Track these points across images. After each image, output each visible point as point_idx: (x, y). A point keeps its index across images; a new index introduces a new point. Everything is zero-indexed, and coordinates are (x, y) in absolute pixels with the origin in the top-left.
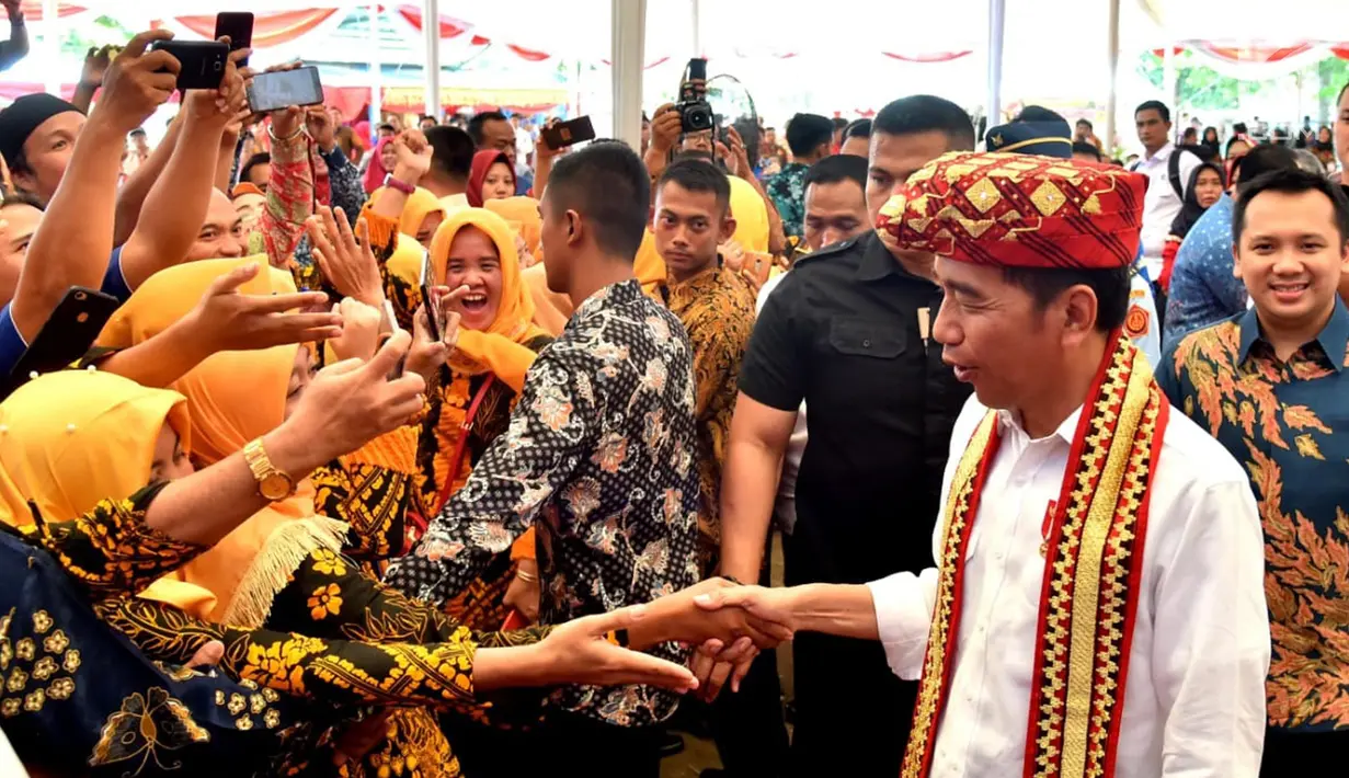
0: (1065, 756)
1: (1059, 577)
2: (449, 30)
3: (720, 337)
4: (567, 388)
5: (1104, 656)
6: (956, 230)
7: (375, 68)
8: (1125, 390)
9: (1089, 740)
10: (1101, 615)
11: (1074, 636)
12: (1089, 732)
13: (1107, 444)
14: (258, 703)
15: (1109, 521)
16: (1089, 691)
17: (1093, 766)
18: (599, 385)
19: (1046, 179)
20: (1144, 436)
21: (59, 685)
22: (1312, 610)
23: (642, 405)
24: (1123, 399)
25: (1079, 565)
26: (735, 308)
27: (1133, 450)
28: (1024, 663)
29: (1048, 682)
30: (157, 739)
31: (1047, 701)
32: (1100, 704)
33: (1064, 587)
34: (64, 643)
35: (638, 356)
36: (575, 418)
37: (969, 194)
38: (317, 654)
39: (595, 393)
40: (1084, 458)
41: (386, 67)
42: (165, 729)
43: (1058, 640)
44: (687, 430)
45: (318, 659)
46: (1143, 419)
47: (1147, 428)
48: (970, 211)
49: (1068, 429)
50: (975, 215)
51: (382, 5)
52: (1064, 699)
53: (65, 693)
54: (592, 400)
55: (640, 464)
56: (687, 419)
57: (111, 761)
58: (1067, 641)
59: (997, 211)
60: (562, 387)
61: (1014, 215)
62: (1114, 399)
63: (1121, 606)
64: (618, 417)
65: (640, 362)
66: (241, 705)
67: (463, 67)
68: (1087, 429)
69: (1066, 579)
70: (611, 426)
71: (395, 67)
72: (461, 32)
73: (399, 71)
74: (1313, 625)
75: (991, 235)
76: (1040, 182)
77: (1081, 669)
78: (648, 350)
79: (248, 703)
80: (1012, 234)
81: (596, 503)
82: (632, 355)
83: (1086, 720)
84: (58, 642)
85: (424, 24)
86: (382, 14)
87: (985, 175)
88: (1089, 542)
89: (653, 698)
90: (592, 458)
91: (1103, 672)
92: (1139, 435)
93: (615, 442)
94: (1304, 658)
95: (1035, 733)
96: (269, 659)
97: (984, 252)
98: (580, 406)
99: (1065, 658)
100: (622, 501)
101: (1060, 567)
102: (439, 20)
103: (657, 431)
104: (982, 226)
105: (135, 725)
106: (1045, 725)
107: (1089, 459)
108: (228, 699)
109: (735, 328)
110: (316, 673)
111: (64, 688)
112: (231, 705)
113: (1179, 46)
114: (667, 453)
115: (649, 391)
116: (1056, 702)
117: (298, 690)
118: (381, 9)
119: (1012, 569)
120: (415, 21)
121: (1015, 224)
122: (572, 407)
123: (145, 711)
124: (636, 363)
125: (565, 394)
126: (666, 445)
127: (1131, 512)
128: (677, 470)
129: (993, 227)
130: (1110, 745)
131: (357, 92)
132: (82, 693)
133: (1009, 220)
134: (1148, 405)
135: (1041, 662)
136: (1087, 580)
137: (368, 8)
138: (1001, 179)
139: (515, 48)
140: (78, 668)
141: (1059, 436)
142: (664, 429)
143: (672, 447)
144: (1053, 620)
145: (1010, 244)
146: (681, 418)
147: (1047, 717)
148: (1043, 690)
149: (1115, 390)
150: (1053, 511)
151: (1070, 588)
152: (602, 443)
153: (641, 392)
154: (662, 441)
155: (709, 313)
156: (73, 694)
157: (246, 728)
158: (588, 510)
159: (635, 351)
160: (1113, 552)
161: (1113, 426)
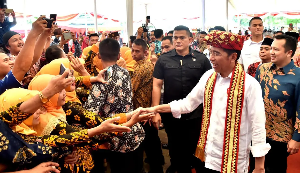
0: (231, 129)
1: (230, 99)
2: (99, 17)
3: (141, 73)
4: (99, 88)
5: (237, 112)
6: (217, 42)
7: (86, 25)
8: (239, 69)
9: (235, 126)
10: (237, 105)
11: (233, 109)
12: (235, 125)
13: (237, 78)
14: (48, 149)
15: (238, 90)
16: (235, 118)
17: (236, 130)
18: (106, 87)
19: (232, 35)
20: (242, 77)
21: (5, 147)
22: (271, 118)
23: (117, 89)
24: (239, 71)
25: (234, 97)
26: (145, 68)
27: (241, 79)
28: (224, 115)
29: (228, 117)
30: (26, 157)
31: (228, 120)
32: (237, 120)
33: (231, 101)
34: (5, 138)
35: (114, 80)
36: (102, 94)
37: (220, 36)
38: (57, 138)
39: (105, 88)
40: (233, 80)
41: (88, 24)
42: (28, 155)
43: (230, 110)
44: (129, 93)
45: (57, 139)
46: (242, 74)
47: (242, 75)
48: (220, 39)
49: (230, 76)
50: (221, 40)
51: (87, 12)
52: (231, 120)
53: (6, 149)
54: (104, 90)
55: (119, 101)
56: (129, 91)
57: (17, 162)
58: (232, 110)
59: (224, 40)
60: (98, 88)
61: (227, 40)
62: (237, 71)
63: (241, 104)
64: (111, 92)
65: (115, 81)
66: (44, 149)
67: (103, 24)
68: (233, 76)
69: (231, 100)
70: (110, 94)
71: (90, 24)
72: (102, 17)
73: (91, 25)
74: (271, 120)
75: (223, 43)
76: (231, 36)
77: (234, 114)
78: (117, 78)
79: (46, 148)
80: (226, 43)
81: (109, 110)
82: (113, 80)
83: (234, 123)
84: (4, 138)
85: (94, 15)
86: (87, 14)
87: (223, 34)
88: (235, 93)
89: (129, 146)
90: (107, 101)
91: (237, 115)
92: (241, 76)
93: (112, 97)
94: (269, 126)
95: (226, 125)
96: (47, 141)
97: (221, 46)
98: (102, 91)
99: (231, 113)
100: (115, 108)
101: (230, 98)
102: (97, 15)
103: (121, 94)
104: (222, 42)
105: (22, 154)
106: (228, 124)
107: (234, 80)
108: (42, 148)
109: (144, 72)
110: (58, 142)
111: (6, 148)
112: (42, 149)
113: (240, 14)
114: (125, 98)
115: (118, 86)
116: (230, 120)
117: (55, 146)
118: (87, 13)
119: (221, 99)
120: (93, 15)
121: (227, 42)
122: (101, 92)
123: (23, 151)
124: (114, 81)
125: (99, 89)
126: (124, 96)
127: (241, 88)
128: (129, 101)
129: (224, 42)
130: (239, 127)
131: (83, 29)
132: (10, 148)
133: (226, 41)
134: (242, 72)
135: (227, 114)
136: (235, 99)
137: (84, 13)
138: (225, 34)
139: (113, 20)
140: (9, 143)
141: (229, 77)
142: (123, 93)
143: (126, 97)
144: (229, 107)
145: (226, 45)
146: (128, 91)
147: (228, 123)
148: (227, 118)
149: (237, 69)
150: (228, 89)
151: (232, 101)
152: (108, 98)
153: (116, 86)
154: (123, 96)
155: (139, 69)
156: (8, 149)
157: (45, 153)
158: (108, 111)
159: (113, 79)
160: (239, 95)
161: (237, 75)
